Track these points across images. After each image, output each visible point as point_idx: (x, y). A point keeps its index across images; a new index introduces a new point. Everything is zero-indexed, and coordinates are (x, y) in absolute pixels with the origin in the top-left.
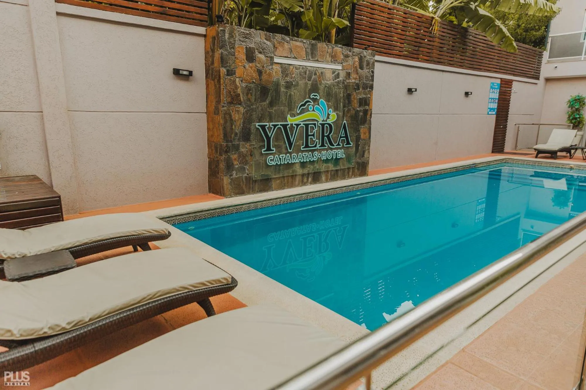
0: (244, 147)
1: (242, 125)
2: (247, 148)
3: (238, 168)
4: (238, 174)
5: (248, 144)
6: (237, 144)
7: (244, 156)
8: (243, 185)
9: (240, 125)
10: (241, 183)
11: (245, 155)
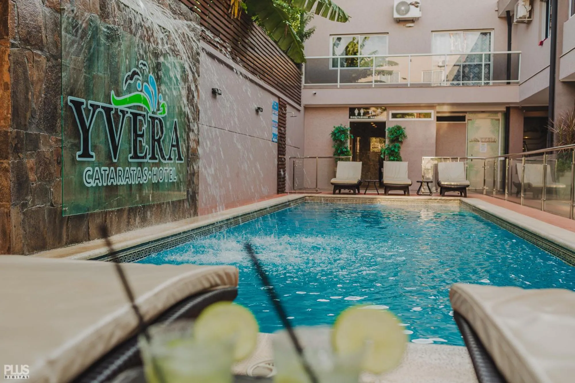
0: (47, 143)
1: (43, 95)
2: (51, 146)
3: (36, 188)
4: (36, 202)
5: (53, 138)
6: (35, 134)
7: (46, 163)
8: (44, 228)
9: (40, 93)
10: (41, 224)
11: (48, 162)
